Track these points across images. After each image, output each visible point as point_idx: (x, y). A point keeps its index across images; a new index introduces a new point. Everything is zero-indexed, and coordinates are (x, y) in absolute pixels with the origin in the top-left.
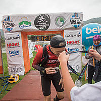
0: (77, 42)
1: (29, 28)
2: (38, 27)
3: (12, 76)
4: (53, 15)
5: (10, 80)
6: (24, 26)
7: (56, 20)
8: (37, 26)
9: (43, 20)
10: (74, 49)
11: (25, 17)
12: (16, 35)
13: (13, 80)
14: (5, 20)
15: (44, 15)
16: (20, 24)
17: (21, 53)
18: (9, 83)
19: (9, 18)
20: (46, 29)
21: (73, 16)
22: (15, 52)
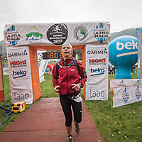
2: (52, 41)
4: (72, 25)
5: (14, 109)
6: (33, 39)
7: (76, 31)
9: (58, 31)
11: (34, 27)
13: (17, 109)
14: (8, 30)
15: (60, 25)
16: (28, 36)
17: (29, 74)
18: (13, 112)
19: (13, 27)
21: (97, 27)
22: (21, 73)
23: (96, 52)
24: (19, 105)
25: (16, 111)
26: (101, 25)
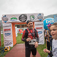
0: (41, 28)
1: (16, 21)
3: (6, 47)
4: (29, 14)
5: (5, 49)
8: (20, 20)
9: (23, 17)
10: (40, 32)
12: (9, 24)
17: (12, 34)
18: (5, 51)
20: (25, 21)
22: (8, 34)
23: (38, 25)
24: (7, 48)
25: (6, 51)
26: (40, 14)
